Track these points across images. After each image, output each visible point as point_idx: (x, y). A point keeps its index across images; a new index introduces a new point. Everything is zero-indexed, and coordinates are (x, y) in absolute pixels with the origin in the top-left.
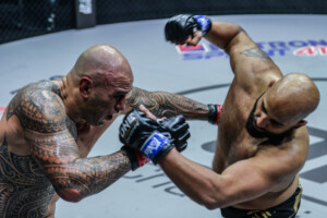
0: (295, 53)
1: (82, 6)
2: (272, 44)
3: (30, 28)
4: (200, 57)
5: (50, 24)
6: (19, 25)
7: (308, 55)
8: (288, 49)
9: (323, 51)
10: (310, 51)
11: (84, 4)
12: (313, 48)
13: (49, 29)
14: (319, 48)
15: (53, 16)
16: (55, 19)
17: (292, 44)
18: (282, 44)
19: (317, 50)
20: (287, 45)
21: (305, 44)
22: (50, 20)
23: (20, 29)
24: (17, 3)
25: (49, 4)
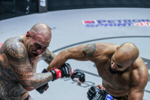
0: (135, 25)
1: (41, 3)
2: (125, 21)
3: (18, 12)
4: (93, 26)
5: (27, 11)
6: (14, 11)
7: (141, 26)
8: (132, 23)
9: (148, 24)
10: (142, 24)
11: (42, 2)
12: (143, 23)
13: (27, 13)
14: (146, 23)
15: (28, 7)
16: (29, 9)
17: (134, 21)
18: (129, 21)
19: (145, 24)
20: (132, 21)
21: (139, 21)
22: (27, 9)
23: (14, 13)
24: (12, 1)
25: (27, 2)
